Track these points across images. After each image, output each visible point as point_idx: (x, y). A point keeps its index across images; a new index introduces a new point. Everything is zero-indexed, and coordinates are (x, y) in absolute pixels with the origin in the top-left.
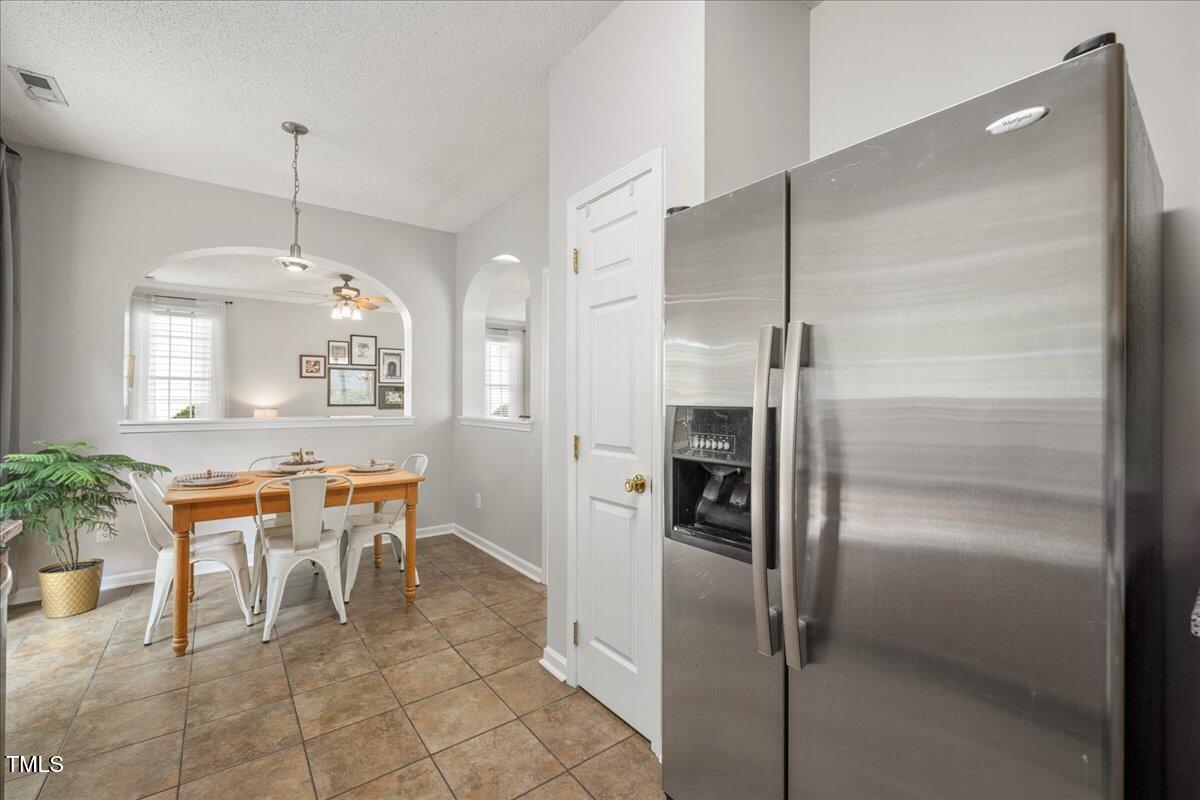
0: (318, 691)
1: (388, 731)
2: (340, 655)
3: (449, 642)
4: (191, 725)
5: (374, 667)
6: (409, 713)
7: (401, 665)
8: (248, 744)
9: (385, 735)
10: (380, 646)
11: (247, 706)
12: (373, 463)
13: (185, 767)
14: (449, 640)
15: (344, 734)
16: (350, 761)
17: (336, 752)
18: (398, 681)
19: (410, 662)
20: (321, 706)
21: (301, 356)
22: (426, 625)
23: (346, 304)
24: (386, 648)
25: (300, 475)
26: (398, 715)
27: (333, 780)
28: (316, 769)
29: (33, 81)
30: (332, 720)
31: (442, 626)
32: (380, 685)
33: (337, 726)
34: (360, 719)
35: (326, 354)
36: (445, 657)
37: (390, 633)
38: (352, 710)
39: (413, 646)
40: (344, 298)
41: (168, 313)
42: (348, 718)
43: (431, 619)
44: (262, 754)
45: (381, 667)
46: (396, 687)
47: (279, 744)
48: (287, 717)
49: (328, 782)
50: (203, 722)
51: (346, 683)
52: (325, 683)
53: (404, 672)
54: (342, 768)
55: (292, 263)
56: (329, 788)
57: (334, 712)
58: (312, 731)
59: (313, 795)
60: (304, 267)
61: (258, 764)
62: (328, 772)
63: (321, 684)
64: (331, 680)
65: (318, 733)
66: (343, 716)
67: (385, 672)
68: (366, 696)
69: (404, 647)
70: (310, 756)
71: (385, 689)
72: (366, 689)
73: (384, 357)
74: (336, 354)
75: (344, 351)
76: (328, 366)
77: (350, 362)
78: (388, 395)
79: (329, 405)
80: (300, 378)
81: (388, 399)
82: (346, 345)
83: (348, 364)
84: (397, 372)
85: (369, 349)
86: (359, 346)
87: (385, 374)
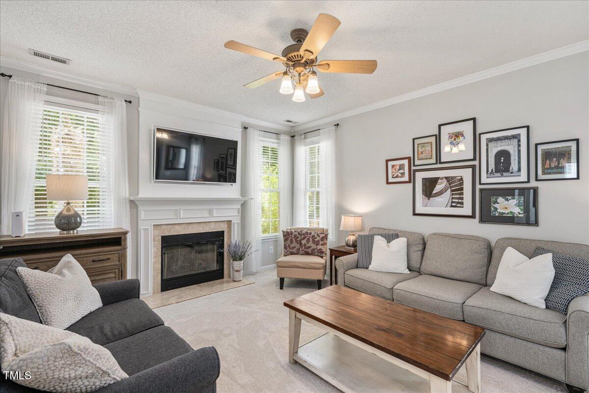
21: (387, 161)
35: (411, 155)
73: (487, 145)
74: (422, 153)
75: (431, 148)
76: (413, 168)
77: (439, 160)
78: (496, 202)
79: (415, 214)
80: (387, 184)
81: (496, 209)
82: (433, 139)
83: (436, 163)
84: (512, 165)
85: (464, 138)
86: (450, 137)
87: (490, 171)
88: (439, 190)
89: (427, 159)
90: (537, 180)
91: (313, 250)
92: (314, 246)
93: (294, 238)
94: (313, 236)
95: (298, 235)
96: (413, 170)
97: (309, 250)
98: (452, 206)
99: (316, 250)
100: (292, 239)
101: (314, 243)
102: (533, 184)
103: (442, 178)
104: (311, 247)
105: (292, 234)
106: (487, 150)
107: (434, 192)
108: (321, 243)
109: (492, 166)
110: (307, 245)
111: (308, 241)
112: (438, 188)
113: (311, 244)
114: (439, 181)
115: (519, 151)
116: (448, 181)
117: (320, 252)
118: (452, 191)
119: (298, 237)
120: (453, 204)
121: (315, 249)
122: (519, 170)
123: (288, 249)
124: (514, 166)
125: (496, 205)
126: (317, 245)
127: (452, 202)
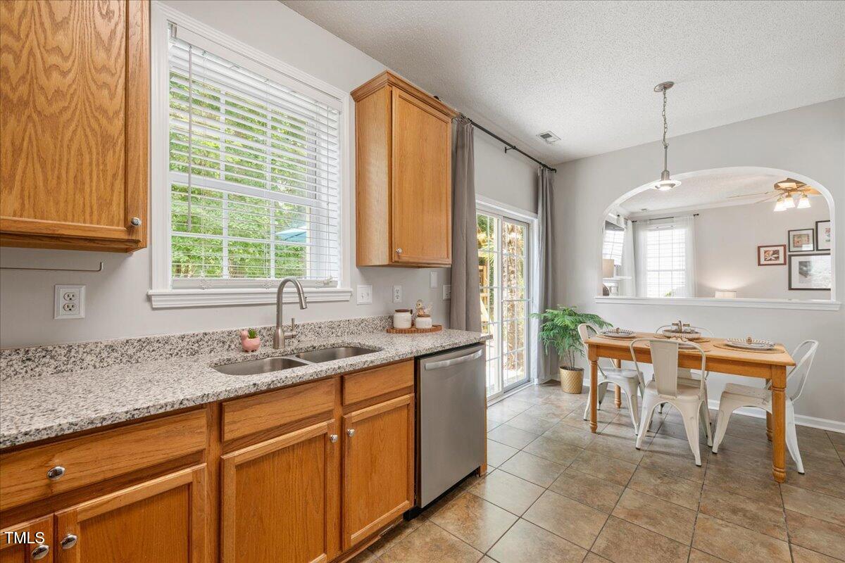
0: (643, 494)
1: (665, 553)
2: (676, 483)
3: (789, 536)
4: (572, 468)
5: (695, 507)
6: (692, 556)
7: (718, 521)
8: (585, 494)
9: (661, 553)
10: (713, 497)
11: (601, 476)
12: (749, 341)
13: (555, 483)
14: (793, 535)
15: (635, 530)
16: (624, 546)
17: (622, 536)
18: (705, 529)
19: (731, 525)
20: (637, 504)
21: (759, 248)
22: (777, 509)
23: (789, 196)
24: (717, 501)
25: (671, 340)
26: (683, 550)
27: (607, 547)
28: (603, 533)
29: (546, 136)
30: (636, 516)
31: (795, 520)
32: (688, 521)
33: (636, 522)
34: (653, 530)
35: (787, 243)
36: (771, 544)
37: (732, 494)
38: (653, 520)
39: (744, 515)
40: (786, 190)
41: (658, 229)
42: (647, 523)
43: (787, 507)
44: (587, 504)
45: (700, 510)
46: (698, 532)
47: (598, 505)
48: (614, 496)
49: (603, 546)
50: (577, 469)
51: (664, 503)
52: (652, 493)
53: (717, 527)
54: (617, 546)
55: (662, 185)
56: (601, 549)
57: (641, 513)
58: (619, 513)
59: (591, 545)
60: (672, 185)
61: (582, 507)
62: (608, 540)
63: (649, 492)
64: (657, 494)
65: (622, 517)
66: (646, 520)
67: (700, 516)
68: (671, 520)
69: (735, 511)
70: (607, 525)
71: (690, 526)
72: (675, 516)
74: (798, 243)
75: (808, 238)
76: (788, 254)
77: (816, 248)
79: (791, 289)
80: (759, 265)
82: (810, 232)
83: (814, 250)
86: (827, 232)
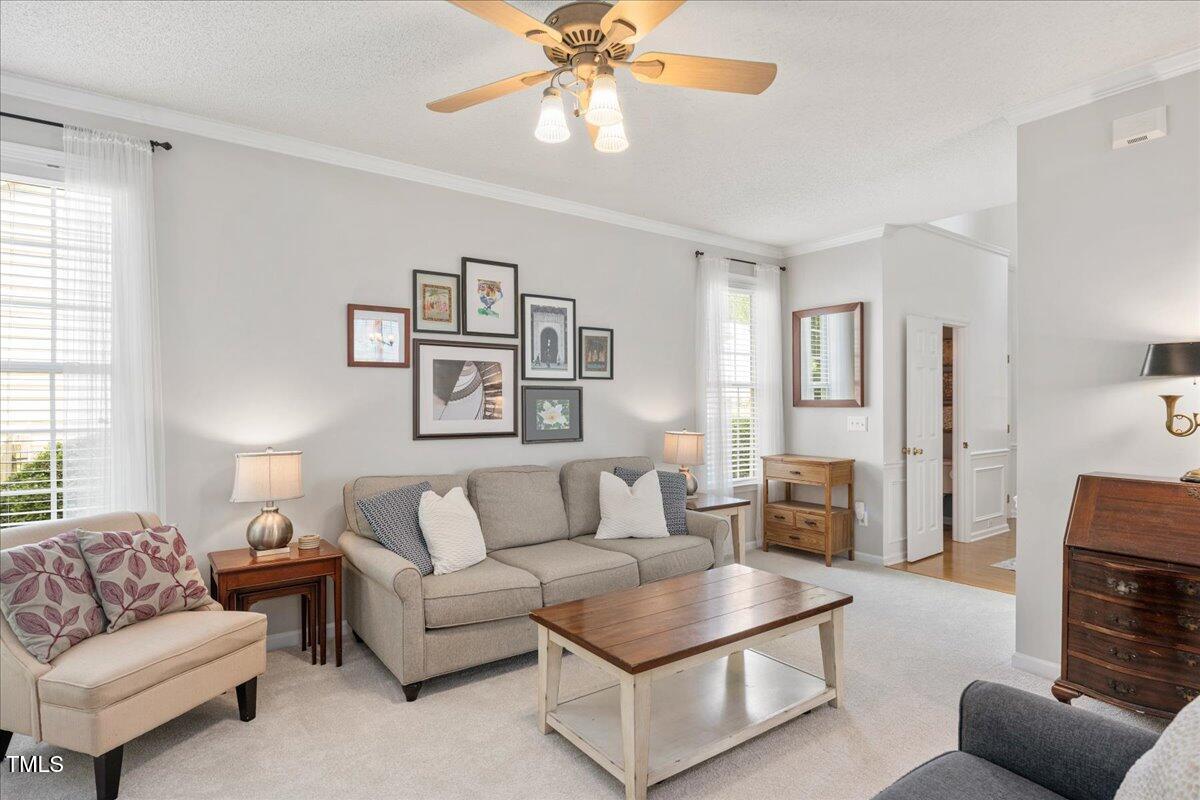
35: (409, 305)
73: (532, 316)
74: (433, 307)
75: (450, 299)
76: (414, 335)
77: (462, 327)
78: (542, 409)
79: (418, 436)
80: (349, 365)
81: (541, 419)
82: (451, 283)
83: (458, 333)
84: (559, 353)
85: (502, 296)
86: (480, 288)
87: (535, 358)
88: (463, 387)
89: (441, 320)
90: (581, 377)
91: (169, 593)
92: (166, 580)
93: (59, 574)
94: (145, 545)
95: (67, 560)
96: (414, 339)
97: (154, 601)
98: (485, 417)
99: (180, 590)
100: (51, 583)
101: (161, 568)
102: (578, 383)
103: (469, 364)
104: (156, 586)
105: (42, 562)
106: (532, 322)
107: (455, 390)
108: (182, 560)
109: (538, 352)
110: (141, 584)
111: (137, 565)
112: (463, 381)
113: (151, 575)
114: (465, 368)
115: (566, 333)
116: (479, 370)
117: (192, 595)
118: (485, 388)
119: (70, 568)
120: (488, 414)
121: (172, 589)
122: (566, 362)
123: (55, 628)
124: (561, 355)
125: (542, 414)
126: (174, 570)
127: (486, 410)
